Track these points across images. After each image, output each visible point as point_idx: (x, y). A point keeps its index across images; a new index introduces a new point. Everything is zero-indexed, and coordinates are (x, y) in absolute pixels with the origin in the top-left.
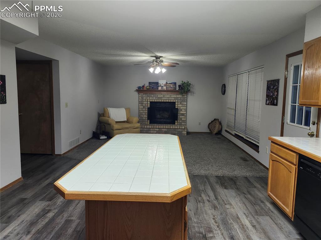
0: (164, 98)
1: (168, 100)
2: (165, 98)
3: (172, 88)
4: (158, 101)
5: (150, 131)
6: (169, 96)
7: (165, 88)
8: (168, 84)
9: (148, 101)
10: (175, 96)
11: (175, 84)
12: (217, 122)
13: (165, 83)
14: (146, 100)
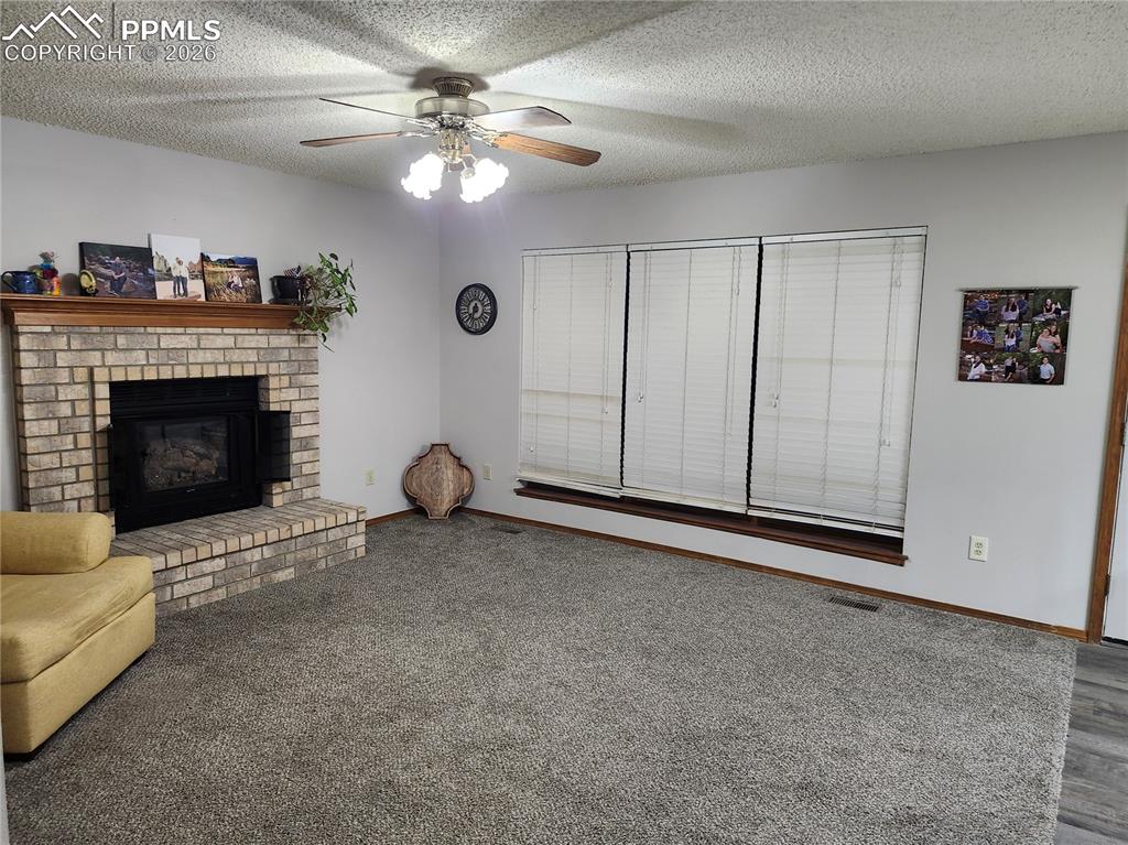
0: (201, 356)
1: (230, 364)
2: (209, 356)
3: (237, 289)
4: (166, 374)
5: (172, 585)
6: (229, 342)
7: (196, 288)
8: (215, 264)
9: (92, 383)
10: (261, 341)
11: (251, 265)
12: (444, 458)
13: (196, 260)
14: (81, 375)
